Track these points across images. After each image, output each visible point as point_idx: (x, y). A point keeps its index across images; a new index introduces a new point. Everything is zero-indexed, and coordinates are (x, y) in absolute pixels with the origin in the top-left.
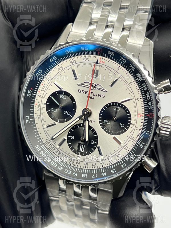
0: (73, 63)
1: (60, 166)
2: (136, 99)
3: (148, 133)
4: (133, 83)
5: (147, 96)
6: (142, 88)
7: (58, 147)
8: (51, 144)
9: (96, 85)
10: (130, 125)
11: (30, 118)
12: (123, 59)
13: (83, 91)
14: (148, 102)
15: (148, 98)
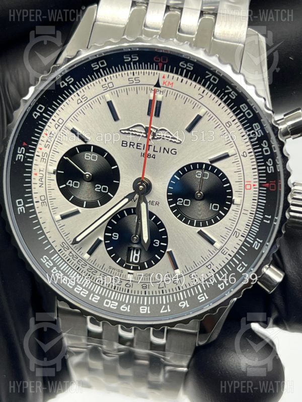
0: (108, 89)
1: (94, 293)
2: (241, 153)
3: (267, 219)
4: (233, 123)
5: (262, 148)
7: (87, 256)
8: (73, 252)
9: (157, 131)
10: (230, 205)
11: (26, 203)
12: (211, 77)
13: (131, 144)
14: (266, 158)
15: (267, 151)
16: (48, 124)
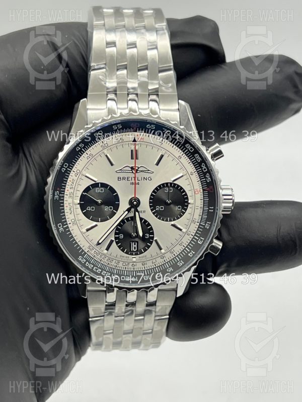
0: (104, 147)
1: (114, 274)
2: (190, 173)
3: (211, 209)
4: (182, 157)
5: (202, 168)
6: (195, 159)
7: (106, 251)
8: (96, 251)
9: (138, 168)
10: (188, 205)
11: (63, 225)
12: (166, 131)
13: (124, 178)
14: (205, 174)
15: (205, 169)
16: (71, 174)
